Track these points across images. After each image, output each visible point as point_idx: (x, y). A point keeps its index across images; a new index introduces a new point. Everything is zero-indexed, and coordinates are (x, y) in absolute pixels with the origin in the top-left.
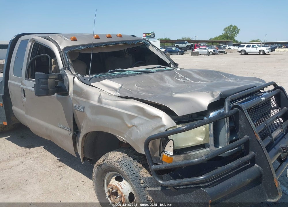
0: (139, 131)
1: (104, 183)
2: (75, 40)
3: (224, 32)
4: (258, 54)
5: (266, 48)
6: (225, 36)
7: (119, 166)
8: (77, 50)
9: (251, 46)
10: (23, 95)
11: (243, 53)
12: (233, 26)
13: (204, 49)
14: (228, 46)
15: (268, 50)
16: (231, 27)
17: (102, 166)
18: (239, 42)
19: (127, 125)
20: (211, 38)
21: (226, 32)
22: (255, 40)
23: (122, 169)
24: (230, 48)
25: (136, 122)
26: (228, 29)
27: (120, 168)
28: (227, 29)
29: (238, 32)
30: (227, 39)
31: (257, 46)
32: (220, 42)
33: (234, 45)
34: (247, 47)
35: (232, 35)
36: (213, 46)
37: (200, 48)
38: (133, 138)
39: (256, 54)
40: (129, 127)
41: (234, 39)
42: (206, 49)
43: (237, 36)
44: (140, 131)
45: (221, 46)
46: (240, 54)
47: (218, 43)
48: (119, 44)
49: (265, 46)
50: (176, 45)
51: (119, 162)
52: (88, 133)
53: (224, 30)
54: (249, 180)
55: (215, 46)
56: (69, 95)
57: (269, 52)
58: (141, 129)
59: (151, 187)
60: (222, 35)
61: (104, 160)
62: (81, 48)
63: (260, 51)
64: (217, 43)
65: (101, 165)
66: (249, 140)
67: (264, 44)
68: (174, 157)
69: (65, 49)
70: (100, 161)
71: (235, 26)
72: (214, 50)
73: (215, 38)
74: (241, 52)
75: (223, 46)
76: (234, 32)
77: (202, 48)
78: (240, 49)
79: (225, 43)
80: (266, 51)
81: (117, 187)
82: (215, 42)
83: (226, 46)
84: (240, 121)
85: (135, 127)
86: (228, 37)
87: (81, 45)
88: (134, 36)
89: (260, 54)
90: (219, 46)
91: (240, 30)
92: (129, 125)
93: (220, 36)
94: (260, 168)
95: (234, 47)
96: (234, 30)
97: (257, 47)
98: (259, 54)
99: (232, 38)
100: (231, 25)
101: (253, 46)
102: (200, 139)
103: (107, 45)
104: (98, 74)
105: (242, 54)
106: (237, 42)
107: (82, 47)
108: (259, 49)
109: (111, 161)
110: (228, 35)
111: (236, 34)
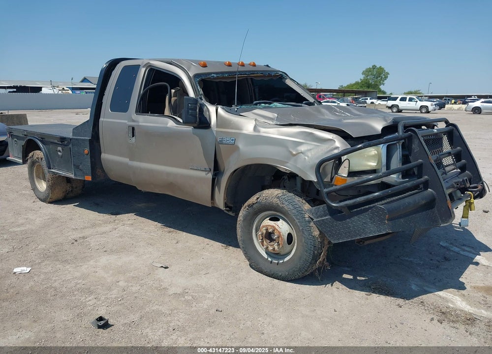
0: (306, 158)
1: (252, 228)
2: (205, 66)
3: (362, 77)
4: (417, 112)
5: (430, 103)
6: (366, 83)
7: (278, 202)
8: (209, 78)
9: (408, 99)
10: (131, 135)
11: (395, 110)
12: (378, 66)
13: (331, 102)
14: (370, 99)
15: (434, 107)
16: (374, 69)
17: (254, 206)
18: (387, 93)
19: (291, 153)
20: (342, 86)
21: (367, 77)
22: (413, 90)
23: (283, 204)
24: (372, 103)
25: (302, 148)
26: (370, 71)
27: (279, 204)
28: (367, 72)
29: (386, 78)
30: (368, 87)
31: (417, 100)
32: (356, 93)
33: (379, 98)
34: (401, 100)
35: (376, 82)
36: (345, 98)
37: (326, 100)
38: (299, 165)
39: (415, 112)
40: (294, 155)
41: (380, 89)
42: (335, 102)
43: (384, 84)
44: (308, 157)
45: (359, 98)
46: (390, 111)
47: (354, 94)
48: (254, 74)
49: (431, 100)
50: (286, 94)
51: (278, 198)
52: (237, 169)
53: (363, 73)
54: (423, 202)
55: (350, 98)
56: (211, 127)
57: (435, 110)
58: (310, 155)
59: (317, 218)
60: (360, 81)
61: (258, 198)
62: (213, 76)
63: (422, 107)
64: (352, 94)
65: (254, 204)
66: (422, 164)
67: (427, 98)
68: (348, 178)
69: (196, 76)
70: (253, 200)
71: (380, 68)
72: (349, 104)
73: (348, 86)
74: (391, 107)
75: (362, 99)
76: (380, 77)
77: (328, 100)
78: (390, 103)
79: (366, 94)
80: (431, 108)
81: (273, 226)
82: (348, 92)
83: (367, 99)
84: (413, 145)
85: (301, 154)
86: (369, 86)
87: (214, 73)
88: (268, 66)
89: (422, 113)
90: (356, 98)
91: (388, 74)
92: (294, 153)
93: (357, 83)
94: (433, 192)
95: (379, 102)
96: (380, 74)
97: (417, 102)
98: (419, 112)
99: (376, 86)
100: (374, 66)
101: (411, 100)
102: (373, 164)
103: (241, 74)
104: (242, 105)
105: (393, 112)
106: (384, 93)
107: (215, 75)
108: (420, 104)
109: (267, 198)
110: (369, 81)
111: (383, 81)
